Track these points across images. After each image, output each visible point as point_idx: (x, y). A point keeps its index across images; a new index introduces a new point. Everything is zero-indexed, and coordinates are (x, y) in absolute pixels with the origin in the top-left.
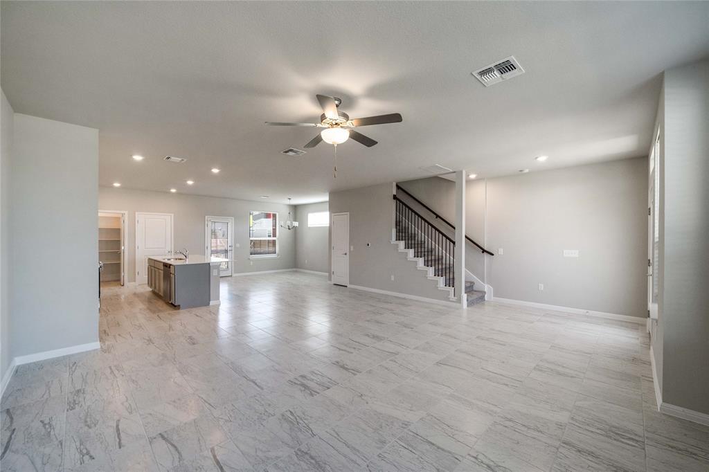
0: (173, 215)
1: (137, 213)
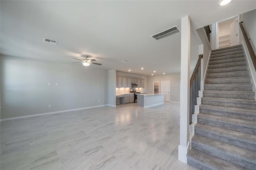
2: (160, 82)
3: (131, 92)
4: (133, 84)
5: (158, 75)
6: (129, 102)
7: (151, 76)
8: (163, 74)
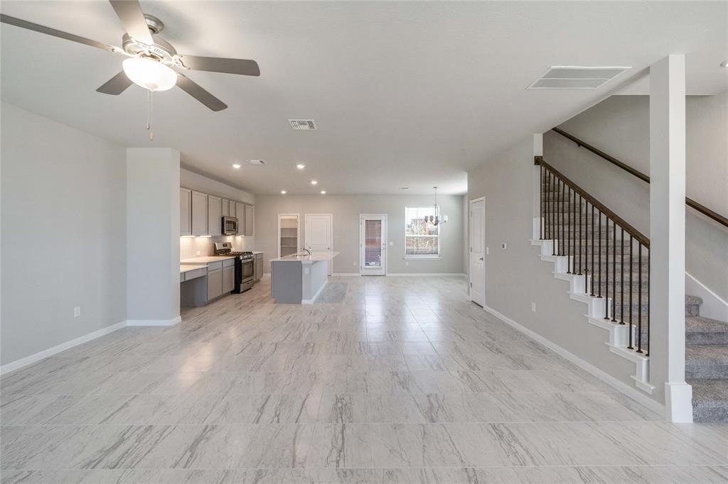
0: (332, 215)
1: (306, 215)
2: (303, 217)
3: (216, 253)
4: (228, 222)
5: (304, 195)
6: (221, 294)
7: (277, 196)
8: (321, 194)
